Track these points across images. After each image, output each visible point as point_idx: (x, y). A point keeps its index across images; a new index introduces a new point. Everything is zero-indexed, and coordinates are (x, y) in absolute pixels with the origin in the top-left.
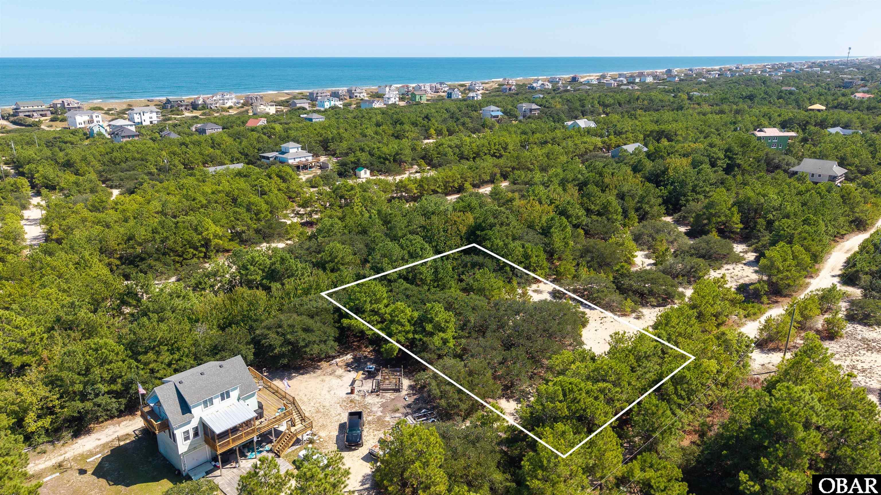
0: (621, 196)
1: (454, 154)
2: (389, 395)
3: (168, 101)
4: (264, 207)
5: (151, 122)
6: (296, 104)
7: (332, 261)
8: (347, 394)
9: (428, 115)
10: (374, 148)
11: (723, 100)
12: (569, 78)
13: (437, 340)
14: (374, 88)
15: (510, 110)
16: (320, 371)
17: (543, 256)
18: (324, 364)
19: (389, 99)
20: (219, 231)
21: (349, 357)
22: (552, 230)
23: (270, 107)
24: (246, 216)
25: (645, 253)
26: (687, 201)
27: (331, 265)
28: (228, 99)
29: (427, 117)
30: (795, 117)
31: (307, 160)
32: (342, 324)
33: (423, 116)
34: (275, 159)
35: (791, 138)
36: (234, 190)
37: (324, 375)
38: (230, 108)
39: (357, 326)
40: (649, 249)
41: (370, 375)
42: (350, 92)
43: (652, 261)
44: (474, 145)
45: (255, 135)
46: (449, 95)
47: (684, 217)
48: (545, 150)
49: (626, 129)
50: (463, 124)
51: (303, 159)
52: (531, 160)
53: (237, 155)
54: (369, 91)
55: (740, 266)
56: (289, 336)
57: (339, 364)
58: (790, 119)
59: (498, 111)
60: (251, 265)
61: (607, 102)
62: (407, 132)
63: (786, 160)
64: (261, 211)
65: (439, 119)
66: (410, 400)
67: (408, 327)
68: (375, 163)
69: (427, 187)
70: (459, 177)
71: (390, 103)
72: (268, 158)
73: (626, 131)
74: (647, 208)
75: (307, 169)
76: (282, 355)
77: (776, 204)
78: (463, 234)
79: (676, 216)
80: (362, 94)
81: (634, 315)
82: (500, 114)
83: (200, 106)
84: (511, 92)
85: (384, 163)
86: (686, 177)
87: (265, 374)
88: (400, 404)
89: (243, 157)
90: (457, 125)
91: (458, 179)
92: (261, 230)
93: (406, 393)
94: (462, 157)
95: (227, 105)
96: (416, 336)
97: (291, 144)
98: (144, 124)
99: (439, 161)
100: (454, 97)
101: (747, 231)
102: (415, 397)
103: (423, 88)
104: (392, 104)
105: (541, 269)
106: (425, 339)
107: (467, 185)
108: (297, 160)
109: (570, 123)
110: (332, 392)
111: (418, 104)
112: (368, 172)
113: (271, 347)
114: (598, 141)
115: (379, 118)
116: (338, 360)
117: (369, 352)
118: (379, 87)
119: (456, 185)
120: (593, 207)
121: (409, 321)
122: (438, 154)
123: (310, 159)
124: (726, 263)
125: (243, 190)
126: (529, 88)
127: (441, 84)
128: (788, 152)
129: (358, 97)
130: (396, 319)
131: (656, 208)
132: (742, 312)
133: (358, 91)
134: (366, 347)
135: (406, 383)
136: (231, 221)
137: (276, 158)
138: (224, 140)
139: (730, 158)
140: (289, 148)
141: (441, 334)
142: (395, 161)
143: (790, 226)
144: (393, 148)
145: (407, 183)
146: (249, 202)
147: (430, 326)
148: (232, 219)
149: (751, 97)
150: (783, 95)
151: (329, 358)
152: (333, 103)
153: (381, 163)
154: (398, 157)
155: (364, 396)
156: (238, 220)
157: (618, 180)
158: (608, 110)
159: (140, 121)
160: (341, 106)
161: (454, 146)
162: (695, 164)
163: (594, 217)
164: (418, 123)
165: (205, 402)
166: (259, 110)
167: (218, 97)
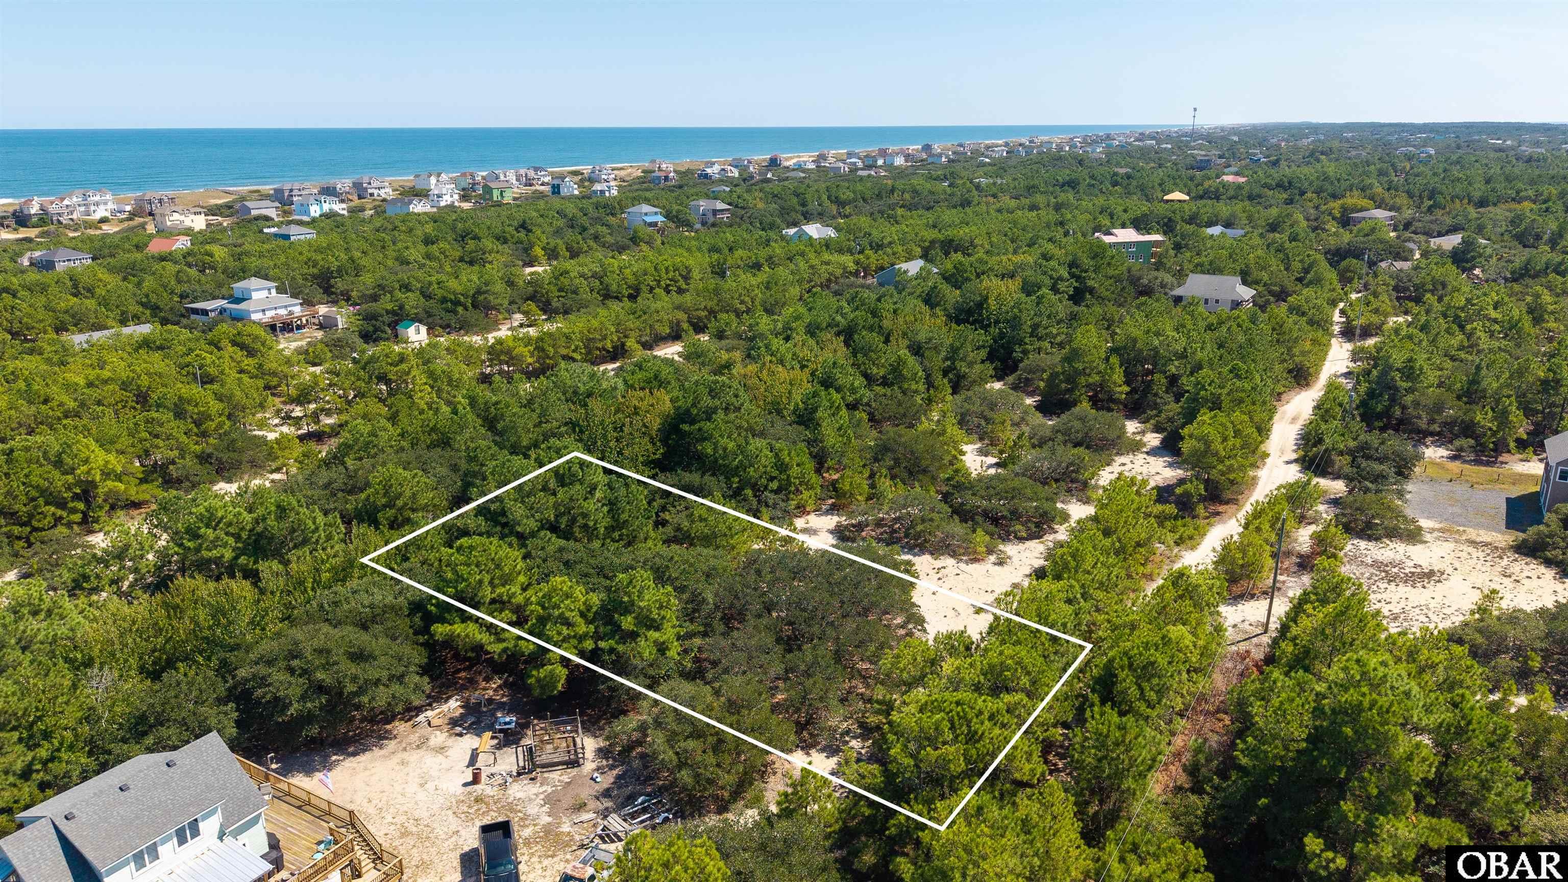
0: (917, 350)
1: (592, 291)
2: (557, 777)
4: (215, 406)
6: (249, 210)
7: (390, 505)
8: (466, 785)
9: (524, 222)
10: (430, 283)
11: (1031, 189)
12: (764, 160)
13: (645, 648)
14: (407, 179)
15: (678, 211)
16: (393, 742)
17: (810, 465)
18: (399, 727)
19: (439, 196)
20: (116, 462)
21: (453, 706)
22: (819, 414)
23: (192, 217)
24: (175, 428)
25: (977, 446)
26: (1025, 352)
27: (390, 513)
28: (97, 204)
29: (523, 226)
30: (1152, 212)
31: (291, 313)
32: (432, 636)
33: (516, 223)
34: (221, 313)
35: (1156, 244)
36: (139, 377)
37: (405, 749)
38: (104, 220)
39: (467, 636)
40: (981, 439)
41: (509, 738)
42: (357, 186)
43: (992, 460)
44: (628, 271)
45: (171, 268)
46: (556, 189)
47: (1027, 379)
48: (762, 277)
49: (889, 239)
50: (596, 238)
51: (283, 312)
52: (740, 295)
53: (134, 308)
54: (396, 185)
55: (1141, 456)
56: (320, 675)
57: (435, 722)
58: (1145, 215)
59: (656, 213)
60: (208, 526)
61: (843, 197)
62: (490, 253)
63: (1159, 280)
64: (210, 416)
65: (549, 229)
66: (606, 780)
67: (582, 628)
68: (435, 311)
69: (551, 350)
70: (613, 329)
71: (443, 204)
72: (205, 312)
73: (890, 243)
74: (963, 368)
75: (292, 330)
76: (307, 719)
77: (1179, 348)
78: (654, 433)
79: (1010, 379)
80: (383, 191)
81: (993, 558)
82: (660, 219)
84: (669, 183)
85: (455, 312)
86: (1020, 311)
87: (274, 766)
88: (586, 792)
89: (148, 312)
90: (584, 239)
91: (612, 333)
92: (210, 456)
93: (594, 766)
94: (607, 295)
95: (97, 216)
96: (602, 644)
97: (254, 282)
99: (564, 304)
100: (564, 191)
101: (1137, 396)
102: (615, 772)
103: (502, 178)
104: (446, 206)
105: (807, 489)
106: (621, 648)
107: (631, 343)
108: (270, 314)
109: (792, 231)
110: (430, 786)
111: (499, 204)
112: (423, 329)
113: (280, 705)
114: (848, 261)
115: (429, 228)
116: (429, 713)
117: (495, 690)
118: (417, 176)
119: (609, 346)
120: (875, 371)
121: (582, 615)
122: (560, 290)
123: (297, 310)
124: (1118, 454)
125: (160, 375)
126: (700, 176)
127: (536, 169)
128: (1159, 266)
129: (376, 196)
130: (556, 613)
131: (978, 368)
132: (1170, 538)
133: (375, 184)
134: (487, 679)
135: (590, 744)
136: (141, 441)
137: (222, 311)
138: (101, 280)
139: (1078, 278)
140: (249, 291)
141: (653, 635)
142: (475, 306)
143: (1213, 381)
144: (470, 281)
145: (511, 344)
146: (180, 398)
147: (629, 619)
148: (144, 435)
149: (1072, 184)
150: (1119, 179)
151: (411, 712)
152: (326, 207)
153: (448, 311)
154: (481, 298)
155: (504, 785)
156: (157, 436)
157: (906, 322)
158: (848, 210)
160: (345, 212)
161: (590, 274)
162: (1028, 289)
163: (879, 389)
164: (508, 236)
165: (138, 857)
166: (168, 223)
167: (75, 200)
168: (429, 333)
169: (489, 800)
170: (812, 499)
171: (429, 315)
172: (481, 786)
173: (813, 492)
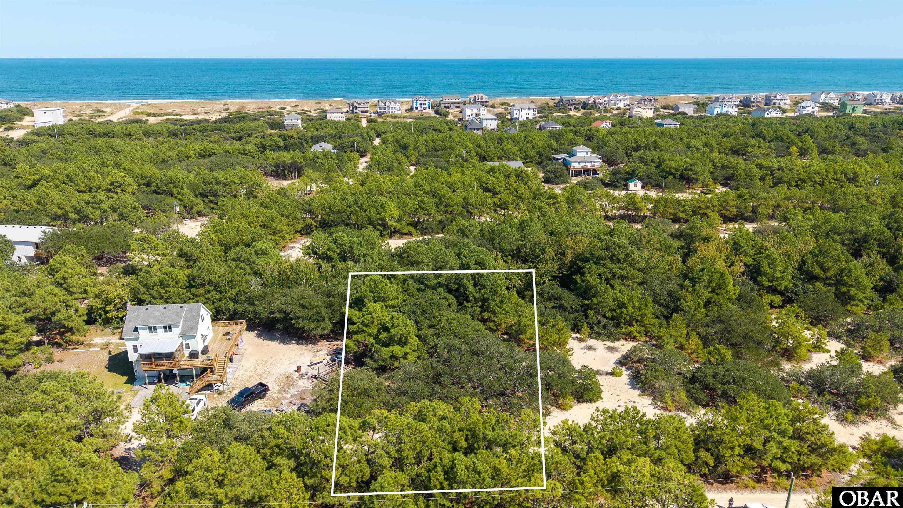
3: (561, 100)
5: (527, 118)
6: (678, 109)
8: (295, 370)
18: (323, 342)
19: (804, 107)
20: (396, 214)
31: (593, 166)
42: (767, 98)
51: (589, 165)
57: (331, 346)
68: (654, 176)
71: (804, 112)
78: (567, 262)
80: (783, 102)
83: (589, 106)
85: (666, 178)
89: (538, 156)
97: (582, 148)
98: (521, 119)
99: (738, 184)
103: (878, 97)
108: (583, 164)
110: (290, 365)
112: (640, 184)
116: (335, 343)
118: (813, 93)
123: (598, 164)
133: (779, 97)
137: (564, 160)
140: (576, 152)
142: (681, 176)
147: (386, 335)
152: (727, 110)
154: (687, 173)
155: (302, 377)
159: (517, 116)
160: (736, 114)
165: (150, 328)
166: (634, 113)
167: (611, 98)
168: (643, 187)
169: (290, 379)
170: (639, 333)
171: (649, 177)
172: (297, 374)
173: (642, 329)
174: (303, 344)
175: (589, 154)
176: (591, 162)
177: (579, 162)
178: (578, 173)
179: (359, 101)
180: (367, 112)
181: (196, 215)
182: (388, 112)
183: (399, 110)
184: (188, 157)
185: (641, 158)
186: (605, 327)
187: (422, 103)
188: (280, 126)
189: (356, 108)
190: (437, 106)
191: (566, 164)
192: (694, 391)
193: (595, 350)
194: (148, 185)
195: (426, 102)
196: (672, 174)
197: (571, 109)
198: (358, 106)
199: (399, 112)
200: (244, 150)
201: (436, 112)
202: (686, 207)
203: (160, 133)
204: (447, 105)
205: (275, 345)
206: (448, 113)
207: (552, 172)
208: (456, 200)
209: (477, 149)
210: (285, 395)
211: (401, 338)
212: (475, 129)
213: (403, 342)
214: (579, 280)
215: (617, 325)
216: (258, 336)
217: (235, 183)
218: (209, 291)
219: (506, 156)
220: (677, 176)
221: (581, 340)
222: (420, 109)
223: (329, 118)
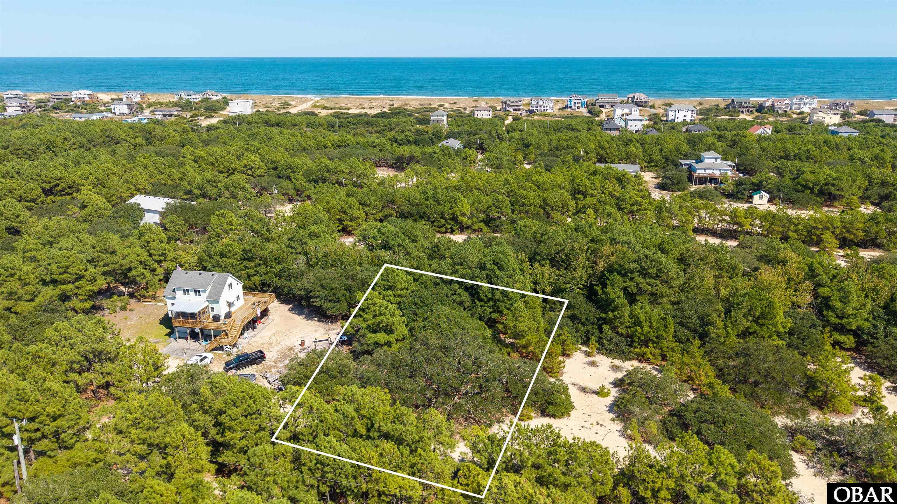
3: (732, 102)
5: (684, 120)
6: (874, 115)
23: (832, 116)
31: (722, 174)
72: (682, 165)
83: (765, 109)
97: (712, 154)
98: (676, 121)
108: (711, 172)
112: (766, 197)
123: (728, 173)
137: (690, 166)
140: (706, 157)
159: (673, 118)
165: (184, 290)
166: (815, 118)
167: (795, 101)
168: (769, 201)
169: (292, 351)
170: (654, 355)
171: (779, 190)
172: (300, 347)
173: (658, 351)
174: (323, 322)
175: (719, 161)
176: (720, 170)
177: (705, 170)
178: (702, 181)
179: (512, 99)
180: (519, 110)
181: (305, 198)
182: (540, 111)
183: (551, 109)
184: (325, 147)
185: (779, 168)
186: (617, 345)
187: (577, 101)
188: (426, 121)
189: (509, 106)
190: (592, 105)
191: (691, 169)
192: (670, 425)
193: (597, 366)
194: (275, 169)
195: (580, 101)
196: (809, 188)
197: (742, 112)
198: (511, 104)
199: (552, 111)
200: (373, 143)
201: (590, 112)
202: (800, 227)
203: (320, 125)
204: (602, 104)
205: (299, 319)
206: (601, 112)
207: (669, 178)
208: (533, 200)
209: (599, 150)
210: (278, 365)
211: (387, 326)
212: (611, 129)
213: (389, 331)
214: (600, 292)
215: (631, 345)
216: (291, 310)
217: (343, 172)
218: (259, 265)
219: (629, 159)
220: (816, 191)
221: (588, 354)
222: (573, 107)
223: (476, 116)
